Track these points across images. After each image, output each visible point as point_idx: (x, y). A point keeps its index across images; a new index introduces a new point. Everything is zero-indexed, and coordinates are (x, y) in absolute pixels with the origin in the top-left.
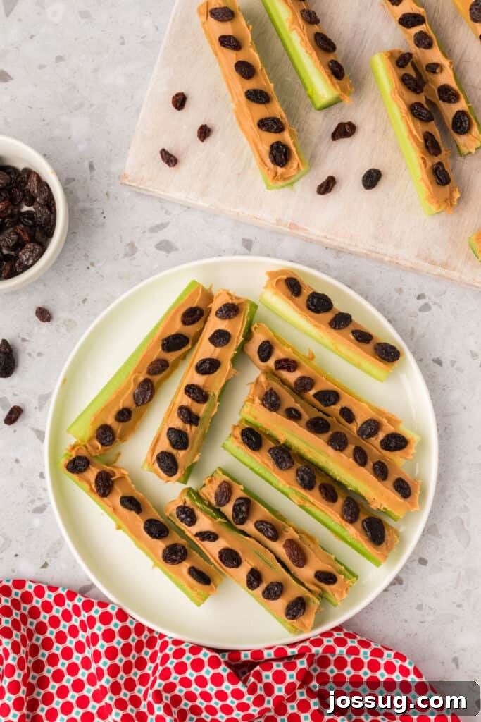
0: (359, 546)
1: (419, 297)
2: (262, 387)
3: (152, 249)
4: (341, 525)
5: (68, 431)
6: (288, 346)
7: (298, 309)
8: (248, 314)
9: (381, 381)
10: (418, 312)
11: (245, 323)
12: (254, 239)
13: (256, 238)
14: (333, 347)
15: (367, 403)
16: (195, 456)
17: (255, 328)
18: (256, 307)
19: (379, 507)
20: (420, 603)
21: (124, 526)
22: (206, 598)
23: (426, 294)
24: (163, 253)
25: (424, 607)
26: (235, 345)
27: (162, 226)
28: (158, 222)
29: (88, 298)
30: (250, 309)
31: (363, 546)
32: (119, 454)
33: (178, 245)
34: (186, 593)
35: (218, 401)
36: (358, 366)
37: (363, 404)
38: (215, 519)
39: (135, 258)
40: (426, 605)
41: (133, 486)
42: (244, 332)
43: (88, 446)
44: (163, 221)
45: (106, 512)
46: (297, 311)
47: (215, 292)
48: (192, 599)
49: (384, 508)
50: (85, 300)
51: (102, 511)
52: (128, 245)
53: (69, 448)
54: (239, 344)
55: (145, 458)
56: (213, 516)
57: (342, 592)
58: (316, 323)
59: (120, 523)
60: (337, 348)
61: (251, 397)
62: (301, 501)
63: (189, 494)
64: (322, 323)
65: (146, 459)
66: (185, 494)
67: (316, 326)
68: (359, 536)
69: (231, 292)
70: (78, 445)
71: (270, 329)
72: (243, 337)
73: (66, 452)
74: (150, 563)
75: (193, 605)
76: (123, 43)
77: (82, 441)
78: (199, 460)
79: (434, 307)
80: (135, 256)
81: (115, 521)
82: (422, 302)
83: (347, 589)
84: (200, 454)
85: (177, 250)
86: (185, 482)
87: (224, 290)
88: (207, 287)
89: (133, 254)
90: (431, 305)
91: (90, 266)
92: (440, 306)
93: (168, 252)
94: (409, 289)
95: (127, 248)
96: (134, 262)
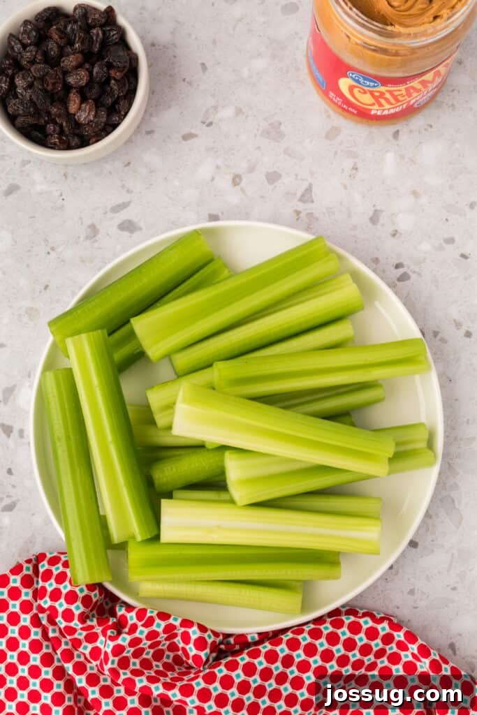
1: (397, 266)
3: (114, 230)
10: (396, 282)
12: (220, 214)
13: (223, 213)
20: (411, 588)
23: (405, 263)
24: (126, 234)
25: (416, 591)
27: (124, 206)
28: (120, 201)
29: (49, 284)
33: (142, 224)
39: (97, 241)
40: (418, 590)
44: (125, 201)
50: (46, 287)
52: (89, 227)
79: (413, 276)
80: (97, 238)
82: (401, 271)
85: (140, 229)
89: (94, 236)
90: (410, 274)
91: (51, 252)
92: (419, 274)
93: (132, 232)
94: (387, 259)
95: (89, 230)
96: (96, 245)
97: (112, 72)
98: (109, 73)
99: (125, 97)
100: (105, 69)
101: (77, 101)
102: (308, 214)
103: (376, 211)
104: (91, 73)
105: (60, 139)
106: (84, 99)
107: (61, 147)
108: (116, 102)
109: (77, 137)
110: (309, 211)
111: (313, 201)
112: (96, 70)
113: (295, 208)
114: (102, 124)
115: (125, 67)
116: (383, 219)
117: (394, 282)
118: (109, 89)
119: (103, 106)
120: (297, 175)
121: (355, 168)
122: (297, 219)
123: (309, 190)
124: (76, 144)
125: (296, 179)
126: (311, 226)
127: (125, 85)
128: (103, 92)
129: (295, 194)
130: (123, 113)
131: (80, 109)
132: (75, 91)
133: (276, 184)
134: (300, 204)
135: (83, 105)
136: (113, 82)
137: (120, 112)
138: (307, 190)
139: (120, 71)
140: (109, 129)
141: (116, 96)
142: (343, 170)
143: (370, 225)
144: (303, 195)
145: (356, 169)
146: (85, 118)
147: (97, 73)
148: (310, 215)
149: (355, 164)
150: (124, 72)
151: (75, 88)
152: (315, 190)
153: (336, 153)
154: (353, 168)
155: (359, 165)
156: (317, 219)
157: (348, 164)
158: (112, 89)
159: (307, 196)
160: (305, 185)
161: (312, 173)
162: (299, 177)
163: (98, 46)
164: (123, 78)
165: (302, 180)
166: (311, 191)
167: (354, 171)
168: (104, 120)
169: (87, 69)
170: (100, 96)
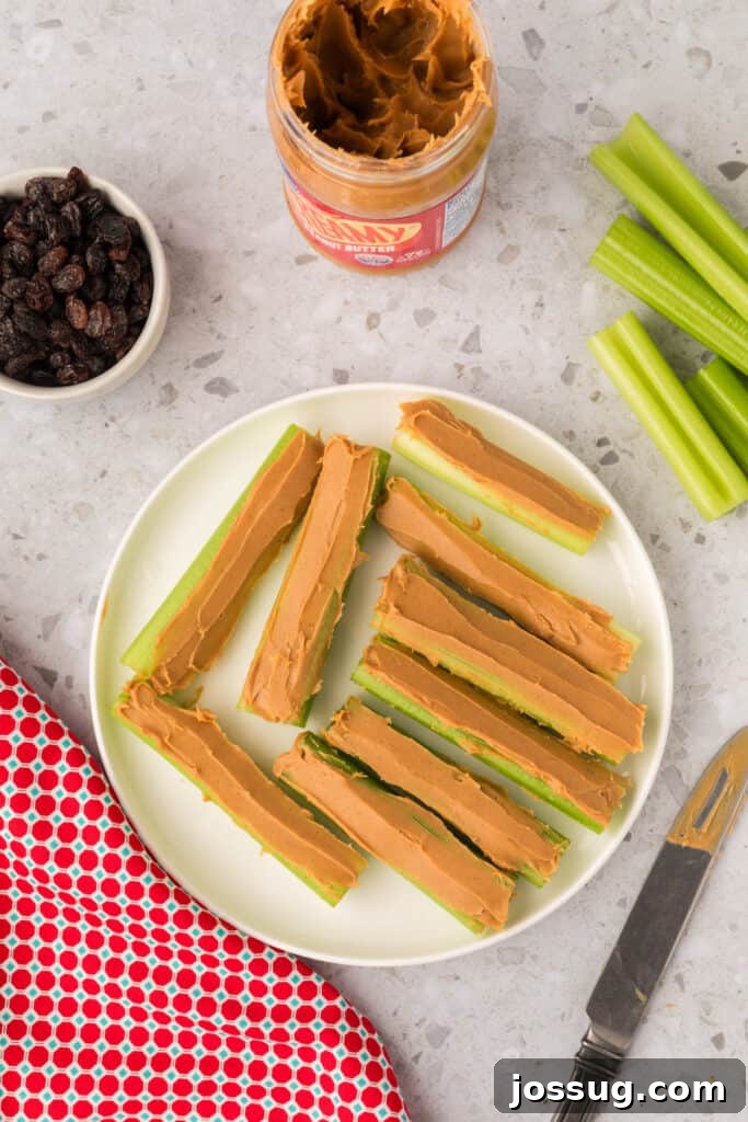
0: (568, 805)
2: (400, 586)
3: (200, 392)
4: (539, 778)
5: (123, 661)
6: (442, 511)
7: (449, 457)
8: (378, 469)
9: (581, 554)
10: (599, 465)
11: (374, 483)
12: (350, 370)
13: (353, 368)
14: (504, 508)
15: (561, 593)
16: (314, 685)
17: (391, 486)
18: (388, 457)
19: (584, 750)
21: (215, 796)
22: (345, 892)
23: (611, 439)
24: (217, 397)
26: (361, 516)
27: (212, 358)
28: (207, 351)
29: (108, 469)
30: (380, 462)
31: (573, 805)
32: (200, 690)
33: (238, 384)
34: (314, 888)
35: (343, 601)
36: (546, 534)
37: (555, 593)
38: (351, 774)
39: (174, 408)
41: (224, 735)
42: (373, 495)
43: (154, 679)
44: (214, 350)
45: (188, 776)
46: (448, 460)
47: (325, 440)
48: (324, 897)
49: (592, 751)
50: (103, 474)
51: (181, 776)
52: (164, 387)
53: (126, 687)
54: (367, 514)
55: (240, 693)
56: (347, 771)
57: (548, 862)
58: (479, 476)
59: (209, 789)
60: (511, 511)
61: (382, 602)
62: (474, 747)
63: (308, 742)
64: (486, 476)
65: (243, 695)
66: (303, 741)
67: (478, 480)
68: (565, 792)
69: (349, 439)
70: (138, 681)
71: (414, 486)
72: (372, 503)
73: (120, 692)
74: (259, 847)
75: (324, 905)
76: (141, 89)
77: (145, 674)
78: (322, 690)
79: (623, 457)
80: (174, 403)
81: (202, 789)
82: (604, 450)
83: (556, 858)
84: (321, 681)
85: (237, 391)
86: (303, 725)
87: (339, 437)
88: (313, 433)
89: (172, 401)
90: (618, 452)
91: (109, 423)
92: (631, 455)
93: (225, 395)
94: (585, 432)
95: (163, 392)
96: (174, 412)
97: (113, 254)
98: (108, 256)
99: (141, 280)
100: (101, 254)
101: (83, 310)
102: (473, 370)
103: (570, 365)
104: (84, 265)
105: (75, 369)
106: (89, 305)
107: (80, 379)
108: (132, 291)
109: (98, 356)
110: (475, 365)
111: (480, 351)
112: (89, 258)
113: (457, 361)
114: (125, 328)
115: (126, 241)
116: (581, 376)
117: (595, 466)
118: (115, 277)
119: (117, 303)
120: (458, 314)
121: (540, 305)
122: (459, 377)
123: (475, 334)
124: (99, 367)
125: (457, 320)
126: (479, 387)
127: (134, 264)
128: (109, 284)
129: (456, 341)
130: (145, 302)
131: (89, 318)
132: (72, 298)
133: (428, 327)
134: (464, 355)
135: (92, 313)
136: (118, 266)
137: (141, 302)
138: (472, 335)
139: (123, 249)
140: (135, 330)
141: (128, 283)
142: (523, 306)
143: (562, 384)
144: (467, 343)
145: (542, 305)
146: (100, 329)
147: (93, 263)
148: (477, 370)
149: (541, 298)
150: (129, 247)
151: (72, 293)
152: (483, 336)
153: (513, 282)
154: (537, 304)
155: (545, 301)
156: (487, 376)
157: (530, 299)
158: (119, 275)
159: (472, 343)
160: (470, 328)
161: (479, 312)
162: (461, 317)
163: (79, 227)
164: (128, 257)
165: (466, 321)
166: (478, 337)
167: (539, 308)
168: (125, 321)
169: (77, 262)
170: (108, 291)
